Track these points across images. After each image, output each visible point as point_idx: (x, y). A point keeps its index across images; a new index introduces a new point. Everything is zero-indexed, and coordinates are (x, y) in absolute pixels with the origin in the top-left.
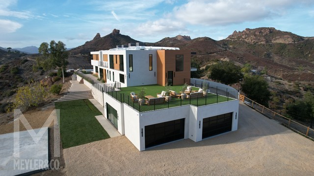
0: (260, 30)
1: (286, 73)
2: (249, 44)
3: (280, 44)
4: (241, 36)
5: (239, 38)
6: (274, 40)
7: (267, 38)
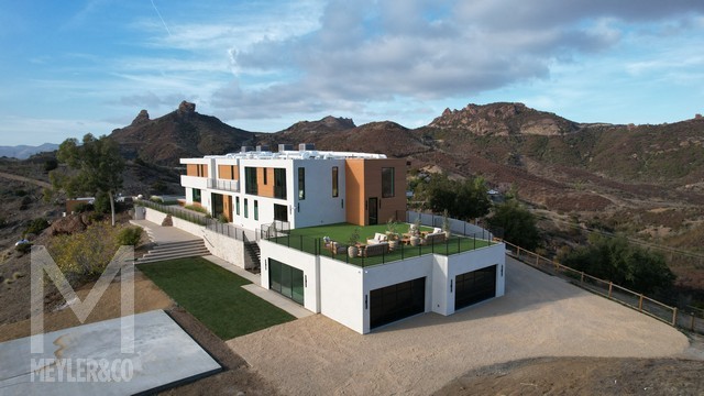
0: (498, 107)
1: (552, 195)
2: (477, 138)
3: (537, 135)
4: (459, 120)
5: (455, 123)
6: (526, 128)
7: (511, 123)
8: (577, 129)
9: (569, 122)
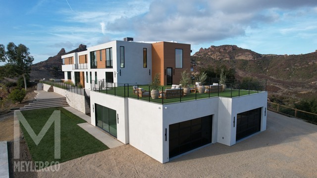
0: (224, 47)
2: (215, 61)
3: (243, 60)
4: (207, 53)
5: (205, 54)
6: (237, 56)
7: (231, 54)
8: (261, 57)
9: (257, 54)
